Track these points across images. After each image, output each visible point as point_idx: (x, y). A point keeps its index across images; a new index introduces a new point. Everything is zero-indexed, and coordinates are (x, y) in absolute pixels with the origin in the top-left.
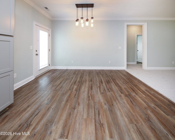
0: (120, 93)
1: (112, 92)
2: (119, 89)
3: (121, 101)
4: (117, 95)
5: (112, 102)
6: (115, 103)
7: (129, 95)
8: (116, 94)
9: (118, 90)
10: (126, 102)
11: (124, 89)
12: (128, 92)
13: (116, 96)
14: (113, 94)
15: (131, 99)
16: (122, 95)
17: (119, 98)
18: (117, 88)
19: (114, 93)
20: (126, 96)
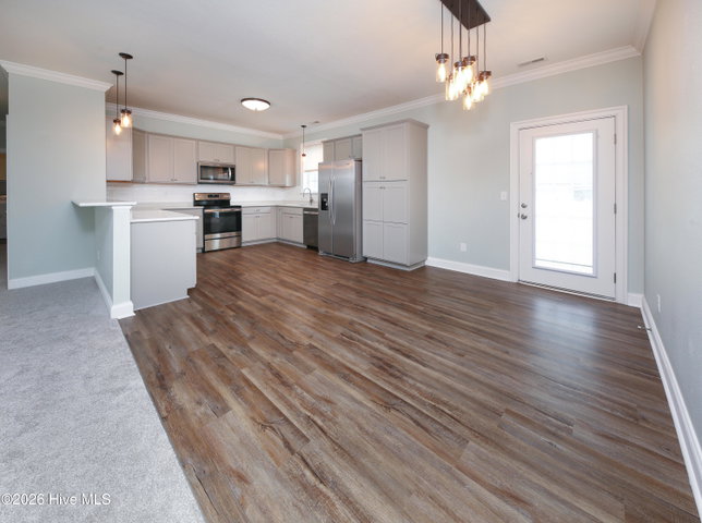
0: (315, 344)
1: (335, 336)
2: (324, 356)
3: (304, 327)
4: (318, 335)
5: (319, 319)
6: (313, 320)
7: (291, 351)
8: (322, 337)
9: (324, 350)
10: (294, 331)
11: (313, 364)
12: (296, 361)
13: (320, 332)
14: (328, 332)
15: (284, 342)
16: (306, 341)
17: (311, 331)
18: (333, 355)
19: (327, 335)
20: (297, 345)
